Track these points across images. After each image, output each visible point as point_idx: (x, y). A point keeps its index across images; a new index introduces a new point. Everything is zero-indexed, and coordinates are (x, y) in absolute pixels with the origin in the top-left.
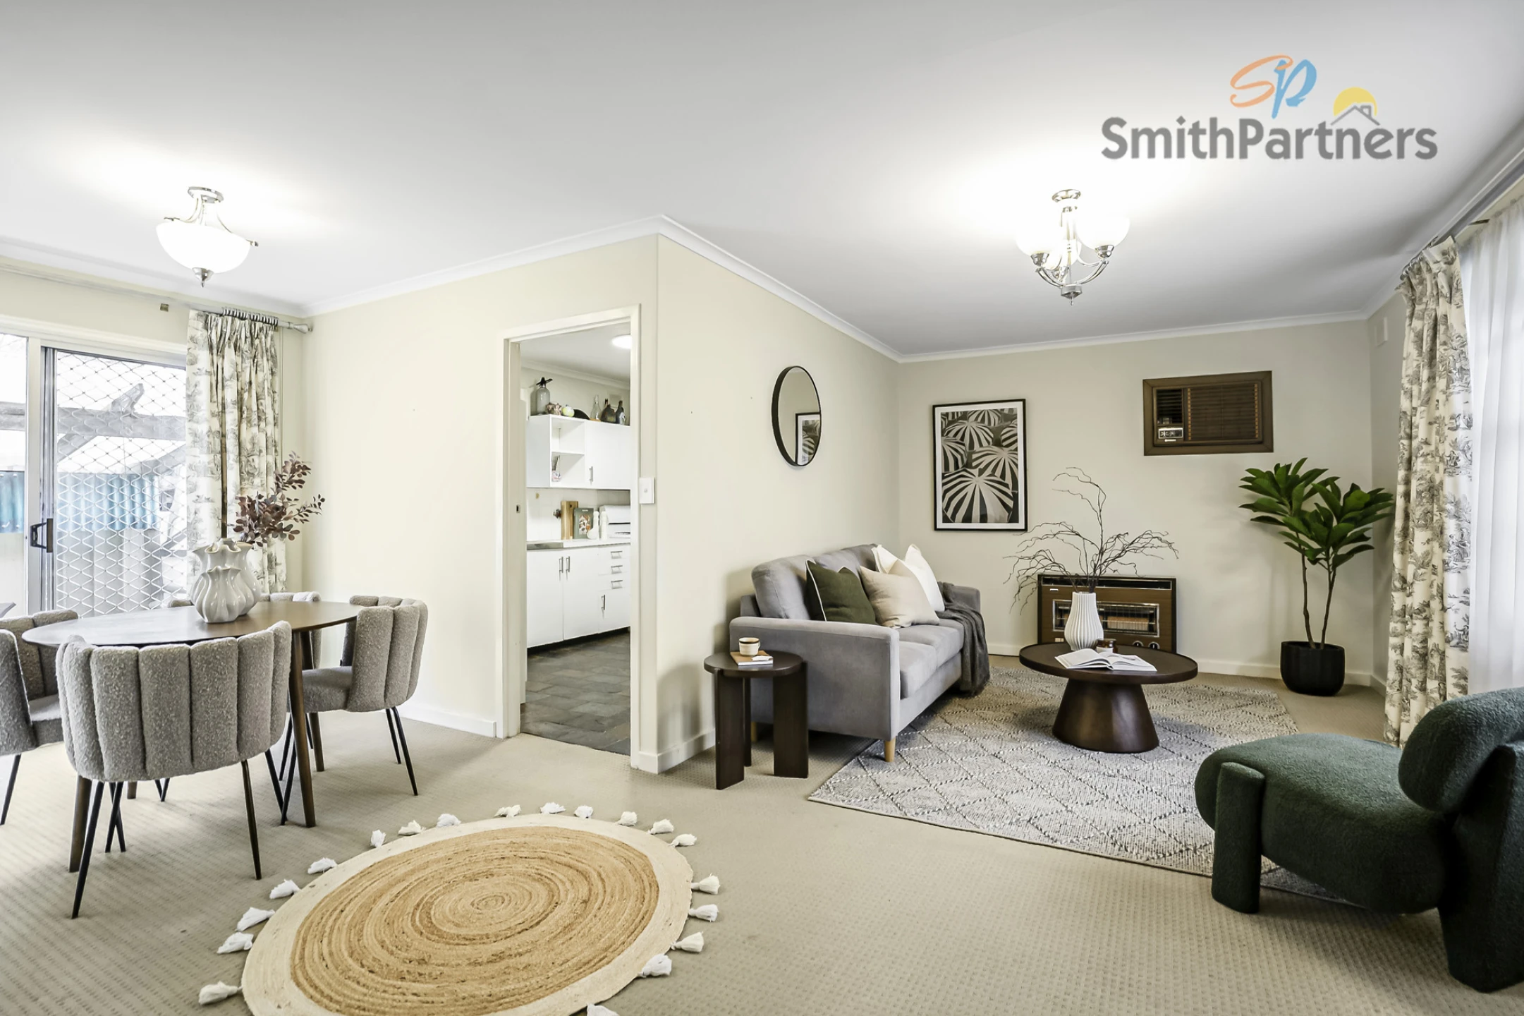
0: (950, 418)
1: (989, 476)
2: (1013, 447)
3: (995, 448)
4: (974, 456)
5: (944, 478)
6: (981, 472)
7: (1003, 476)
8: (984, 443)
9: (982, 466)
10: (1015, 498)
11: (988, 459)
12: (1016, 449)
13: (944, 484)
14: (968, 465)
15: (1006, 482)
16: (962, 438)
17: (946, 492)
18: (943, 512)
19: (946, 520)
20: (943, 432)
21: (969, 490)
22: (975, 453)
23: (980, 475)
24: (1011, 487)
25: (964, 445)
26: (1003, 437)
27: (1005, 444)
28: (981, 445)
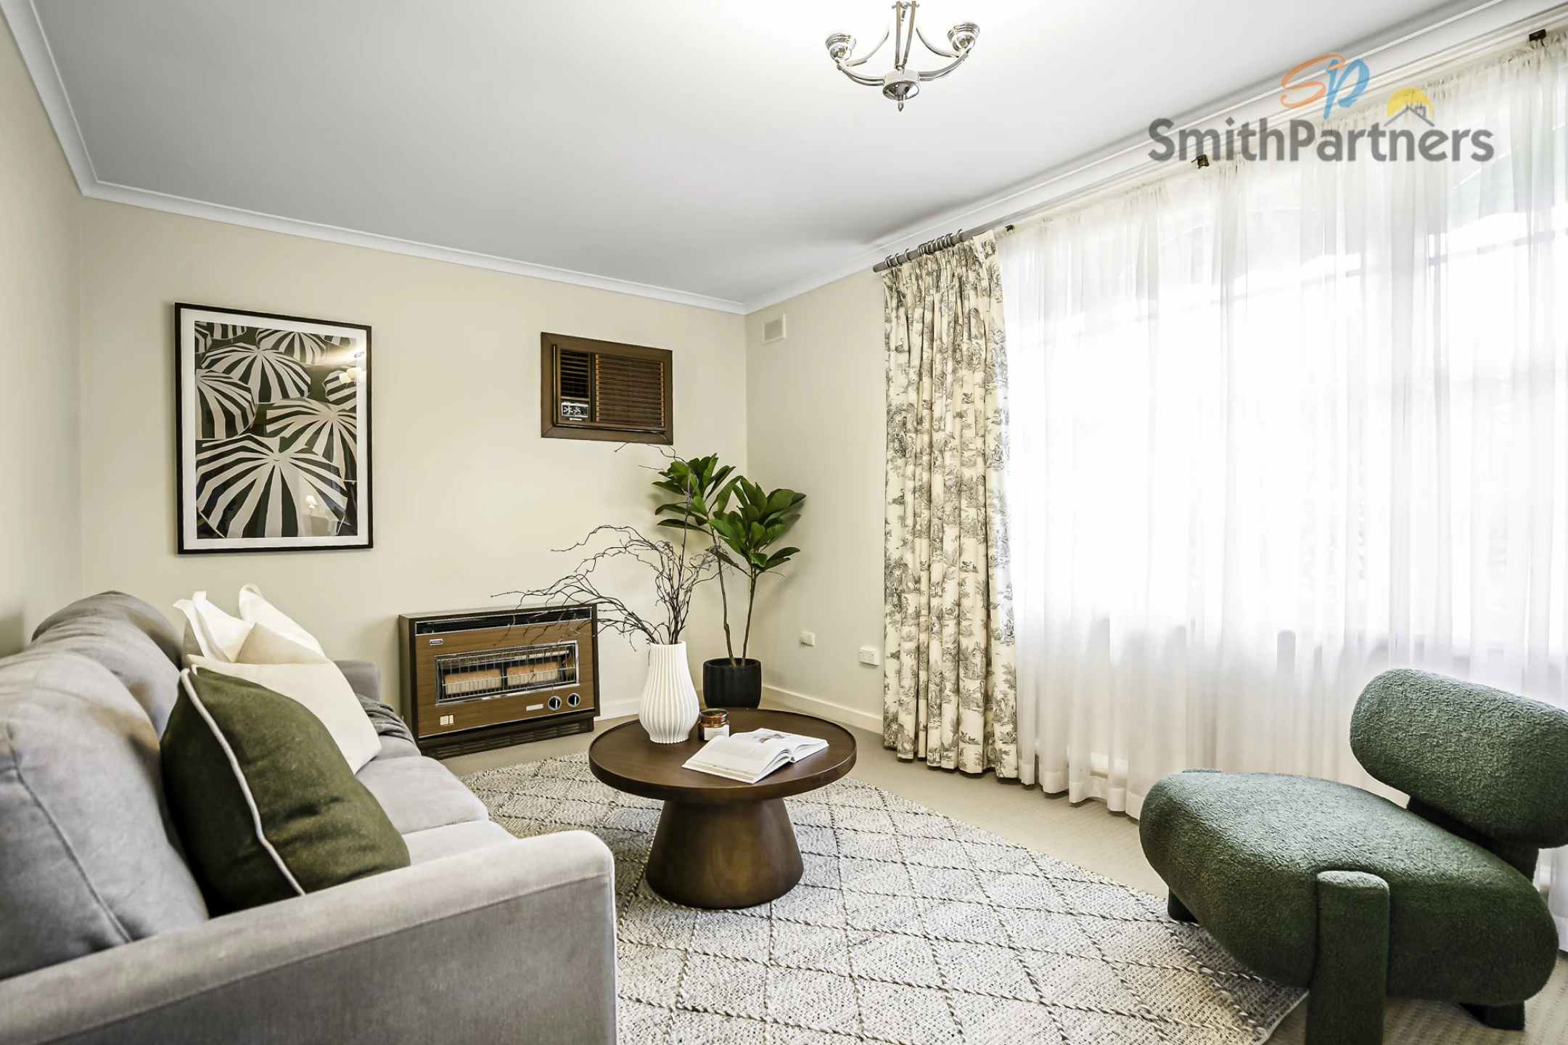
0: (218, 335)
1: (302, 451)
2: (348, 405)
3: (315, 404)
4: (271, 414)
5: (199, 448)
6: (285, 444)
7: (328, 453)
8: (293, 392)
9: (287, 434)
10: (350, 492)
11: (299, 422)
12: (354, 409)
13: (199, 463)
14: (258, 428)
15: (335, 463)
16: (246, 377)
17: (205, 478)
18: (199, 517)
19: (204, 531)
20: (199, 361)
21: (261, 476)
22: (271, 407)
23: (281, 450)
24: (343, 473)
25: (248, 390)
26: (330, 386)
27: (332, 397)
28: (285, 395)
